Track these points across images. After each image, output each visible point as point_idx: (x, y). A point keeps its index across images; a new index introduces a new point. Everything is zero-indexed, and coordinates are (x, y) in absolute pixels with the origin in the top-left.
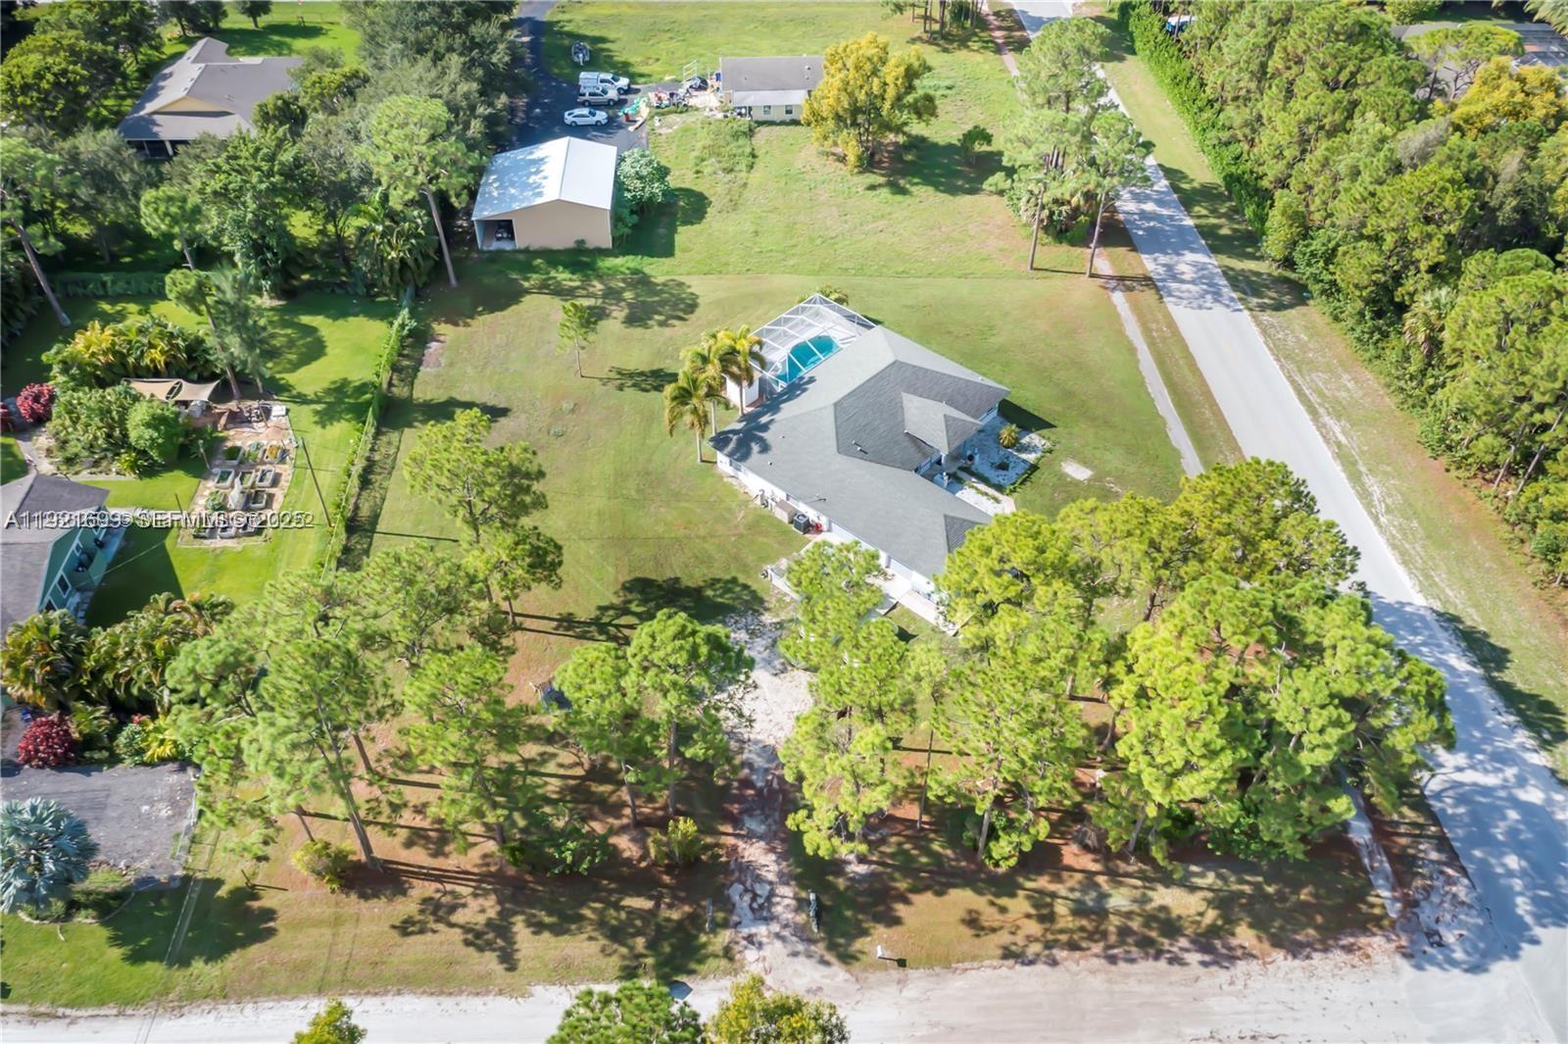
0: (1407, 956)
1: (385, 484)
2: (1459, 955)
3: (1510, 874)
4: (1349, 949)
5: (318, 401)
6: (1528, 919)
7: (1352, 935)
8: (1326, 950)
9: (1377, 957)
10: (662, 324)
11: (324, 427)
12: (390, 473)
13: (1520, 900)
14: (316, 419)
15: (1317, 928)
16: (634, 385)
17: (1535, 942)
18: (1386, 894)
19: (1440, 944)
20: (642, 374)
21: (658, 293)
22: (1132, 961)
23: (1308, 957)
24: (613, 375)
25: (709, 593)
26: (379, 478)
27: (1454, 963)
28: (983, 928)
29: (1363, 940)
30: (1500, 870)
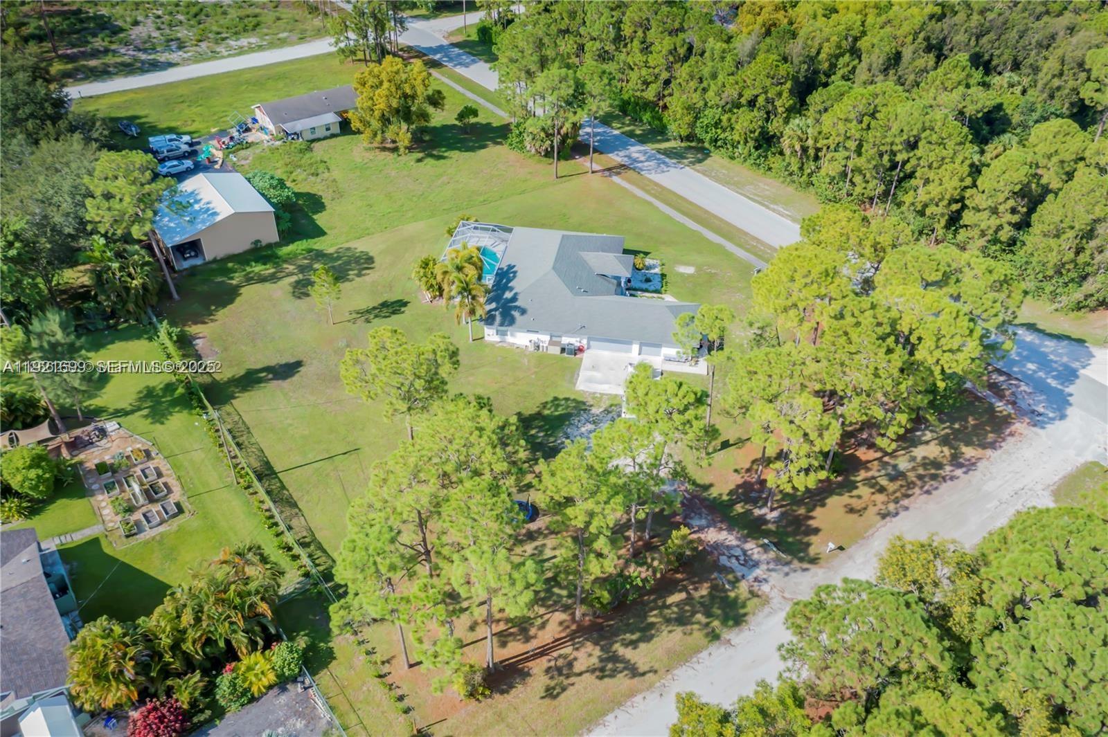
0: (1035, 425)
1: (253, 440)
2: (1051, 415)
3: (1035, 372)
4: (1011, 434)
5: (139, 409)
6: (1059, 387)
7: (1007, 428)
8: (1004, 440)
9: (1025, 432)
10: (359, 275)
11: (162, 423)
12: (249, 432)
13: (1049, 381)
14: (150, 420)
15: (991, 432)
16: (376, 316)
17: (1071, 395)
18: (1000, 404)
19: (1040, 415)
20: (374, 308)
21: (339, 258)
22: (936, 488)
23: (1001, 447)
24: (355, 316)
25: (546, 412)
26: (244, 438)
27: (1053, 419)
28: (859, 511)
29: (1013, 428)
30: (1030, 372)
